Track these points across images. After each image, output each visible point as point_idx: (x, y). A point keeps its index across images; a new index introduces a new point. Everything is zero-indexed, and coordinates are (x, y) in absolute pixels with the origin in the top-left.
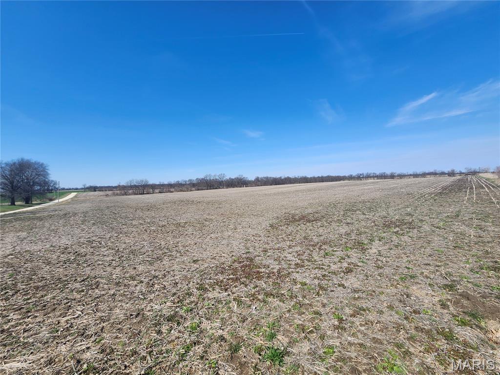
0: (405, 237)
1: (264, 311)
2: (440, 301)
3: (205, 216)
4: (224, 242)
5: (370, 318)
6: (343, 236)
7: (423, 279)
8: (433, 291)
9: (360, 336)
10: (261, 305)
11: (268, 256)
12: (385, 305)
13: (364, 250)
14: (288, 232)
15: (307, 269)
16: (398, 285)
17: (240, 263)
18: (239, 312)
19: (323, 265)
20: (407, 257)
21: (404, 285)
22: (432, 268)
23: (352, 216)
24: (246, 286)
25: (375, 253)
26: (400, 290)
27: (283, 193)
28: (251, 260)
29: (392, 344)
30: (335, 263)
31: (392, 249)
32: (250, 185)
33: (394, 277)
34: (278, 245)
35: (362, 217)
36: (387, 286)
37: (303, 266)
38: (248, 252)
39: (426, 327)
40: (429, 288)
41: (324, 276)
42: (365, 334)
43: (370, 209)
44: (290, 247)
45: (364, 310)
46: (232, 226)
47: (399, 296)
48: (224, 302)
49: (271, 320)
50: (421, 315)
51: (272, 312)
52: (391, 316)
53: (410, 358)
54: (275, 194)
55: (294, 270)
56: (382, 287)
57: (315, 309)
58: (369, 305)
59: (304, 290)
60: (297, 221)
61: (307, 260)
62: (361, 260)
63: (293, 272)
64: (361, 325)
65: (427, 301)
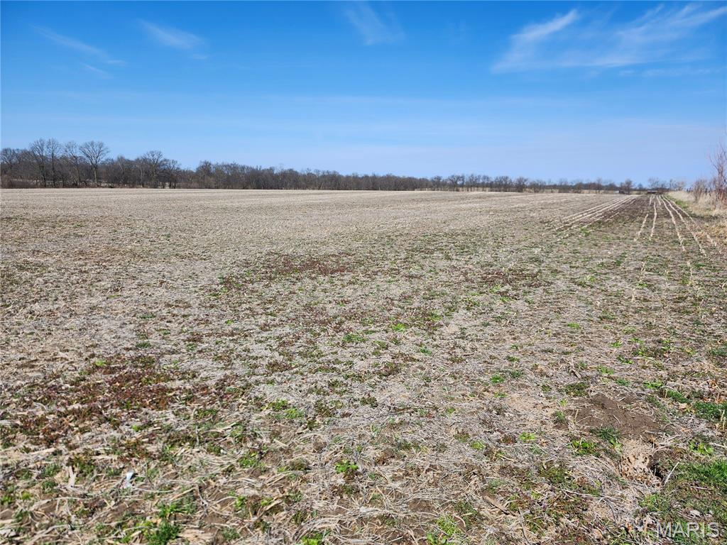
0: (518, 302)
1: (157, 481)
2: (554, 415)
3: (22, 257)
4: (75, 323)
5: (417, 461)
6: (396, 302)
7: (533, 377)
8: (547, 398)
9: (387, 500)
10: (153, 466)
11: (200, 352)
12: (453, 432)
13: (431, 328)
14: (268, 294)
15: (297, 372)
16: (485, 393)
17: (113, 371)
18: (80, 492)
19: (337, 361)
20: (514, 339)
21: (497, 391)
22: (553, 358)
23: (422, 262)
24: (116, 426)
25: (454, 334)
26: (487, 402)
27: (272, 209)
28: (148, 363)
29: (450, 506)
30: (364, 357)
31: (488, 324)
32: (183, 183)
33: (482, 378)
34: (234, 325)
35: (443, 263)
36: (463, 395)
37: (287, 368)
38: (144, 345)
39: (520, 466)
40: (542, 394)
41: (332, 385)
42: (399, 496)
43: (463, 249)
44: (265, 328)
45: (407, 447)
46: (106, 283)
47: (482, 414)
48: (36, 473)
49: (172, 498)
50: (516, 445)
51: (180, 480)
52: (460, 452)
53: (480, 528)
54: (250, 210)
55: (261, 379)
56: (452, 399)
57: (296, 457)
58: (420, 435)
59: (278, 419)
60: (296, 270)
61: (300, 354)
62: (423, 348)
63: (257, 383)
64: (394, 479)
65: (531, 418)
